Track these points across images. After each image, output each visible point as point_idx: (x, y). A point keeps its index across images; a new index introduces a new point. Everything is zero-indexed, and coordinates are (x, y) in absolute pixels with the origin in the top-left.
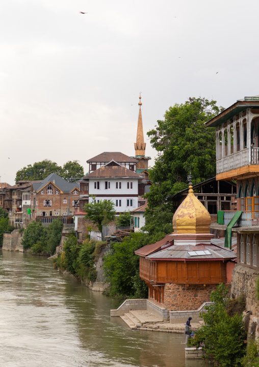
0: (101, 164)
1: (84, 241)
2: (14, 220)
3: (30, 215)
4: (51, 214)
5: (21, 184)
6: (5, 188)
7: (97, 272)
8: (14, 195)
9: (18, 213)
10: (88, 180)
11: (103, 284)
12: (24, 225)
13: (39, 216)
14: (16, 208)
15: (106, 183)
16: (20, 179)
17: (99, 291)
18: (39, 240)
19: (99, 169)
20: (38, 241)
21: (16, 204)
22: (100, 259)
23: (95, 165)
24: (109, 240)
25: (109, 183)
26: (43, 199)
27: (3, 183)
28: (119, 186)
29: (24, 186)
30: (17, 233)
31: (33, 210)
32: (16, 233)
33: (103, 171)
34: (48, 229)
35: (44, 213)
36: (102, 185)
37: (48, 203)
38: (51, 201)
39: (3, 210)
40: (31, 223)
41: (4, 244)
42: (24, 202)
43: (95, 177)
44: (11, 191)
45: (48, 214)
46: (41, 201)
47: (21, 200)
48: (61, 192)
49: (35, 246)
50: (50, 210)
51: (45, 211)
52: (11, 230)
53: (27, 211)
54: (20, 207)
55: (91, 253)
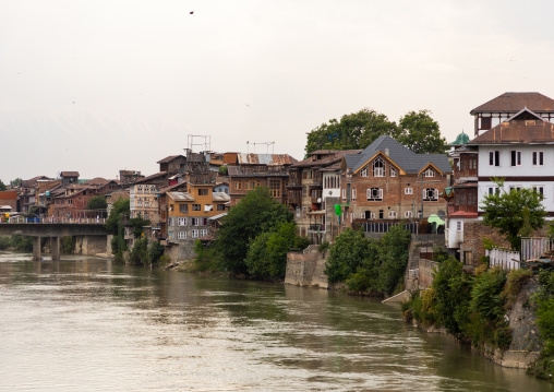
0: (500, 117)
1: (476, 269)
2: (307, 227)
3: (340, 218)
4: (381, 215)
5: (319, 156)
6: (286, 165)
7: (512, 331)
8: (305, 178)
9: (313, 212)
10: (476, 148)
11: (526, 355)
12: (328, 236)
13: (357, 220)
14: (310, 203)
15: (513, 154)
16: (314, 148)
17: (517, 368)
18: (361, 265)
19: (498, 127)
20: (358, 268)
21: (310, 195)
22: (519, 305)
23: (489, 119)
24: (537, 267)
25: (519, 153)
26: (366, 187)
27: (281, 156)
28: (538, 160)
29: (326, 161)
30: (314, 251)
31: (347, 208)
32: (312, 251)
33: (506, 131)
34: (379, 244)
35: (368, 213)
36: (505, 158)
37: (375, 193)
38: (381, 190)
39: (284, 206)
40: (341, 232)
41: (288, 273)
42: (326, 193)
43: (491, 142)
44: (300, 169)
45: (375, 216)
46: (362, 190)
47: (320, 189)
48: (402, 173)
49: (354, 278)
50: (380, 208)
51: (370, 209)
52: (303, 246)
53: (333, 210)
54: (319, 200)
55: (497, 293)
